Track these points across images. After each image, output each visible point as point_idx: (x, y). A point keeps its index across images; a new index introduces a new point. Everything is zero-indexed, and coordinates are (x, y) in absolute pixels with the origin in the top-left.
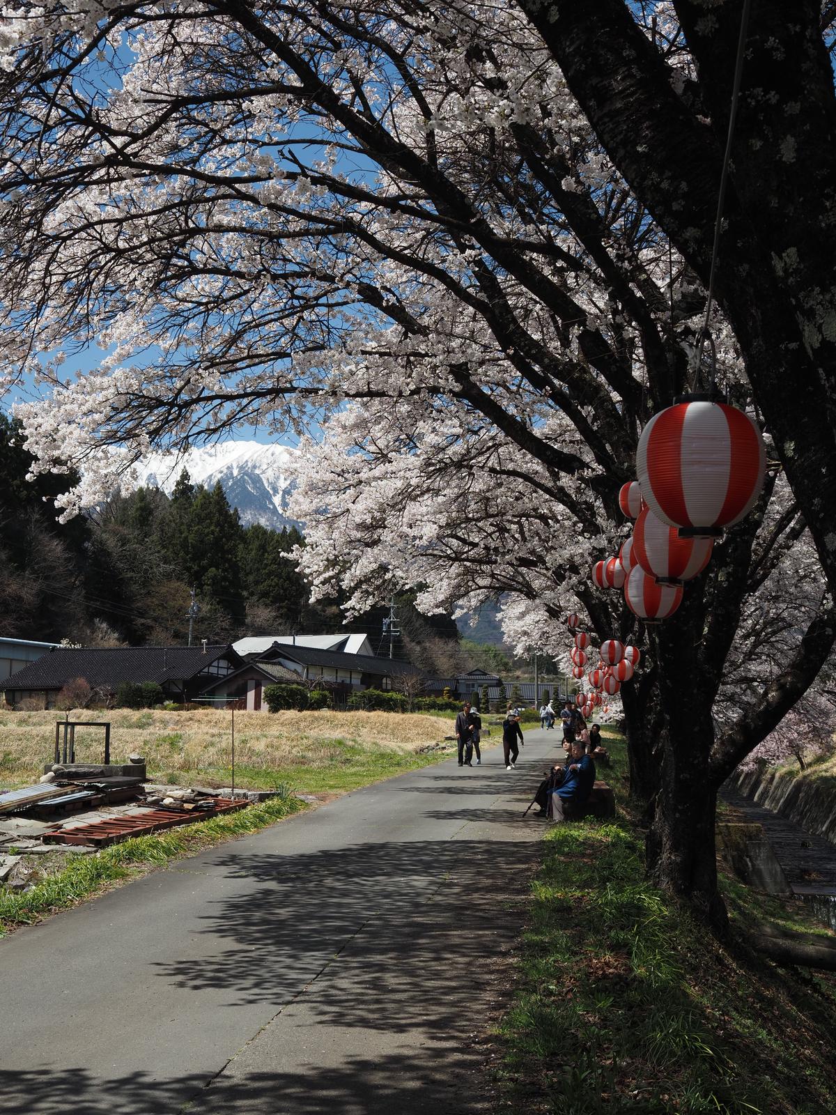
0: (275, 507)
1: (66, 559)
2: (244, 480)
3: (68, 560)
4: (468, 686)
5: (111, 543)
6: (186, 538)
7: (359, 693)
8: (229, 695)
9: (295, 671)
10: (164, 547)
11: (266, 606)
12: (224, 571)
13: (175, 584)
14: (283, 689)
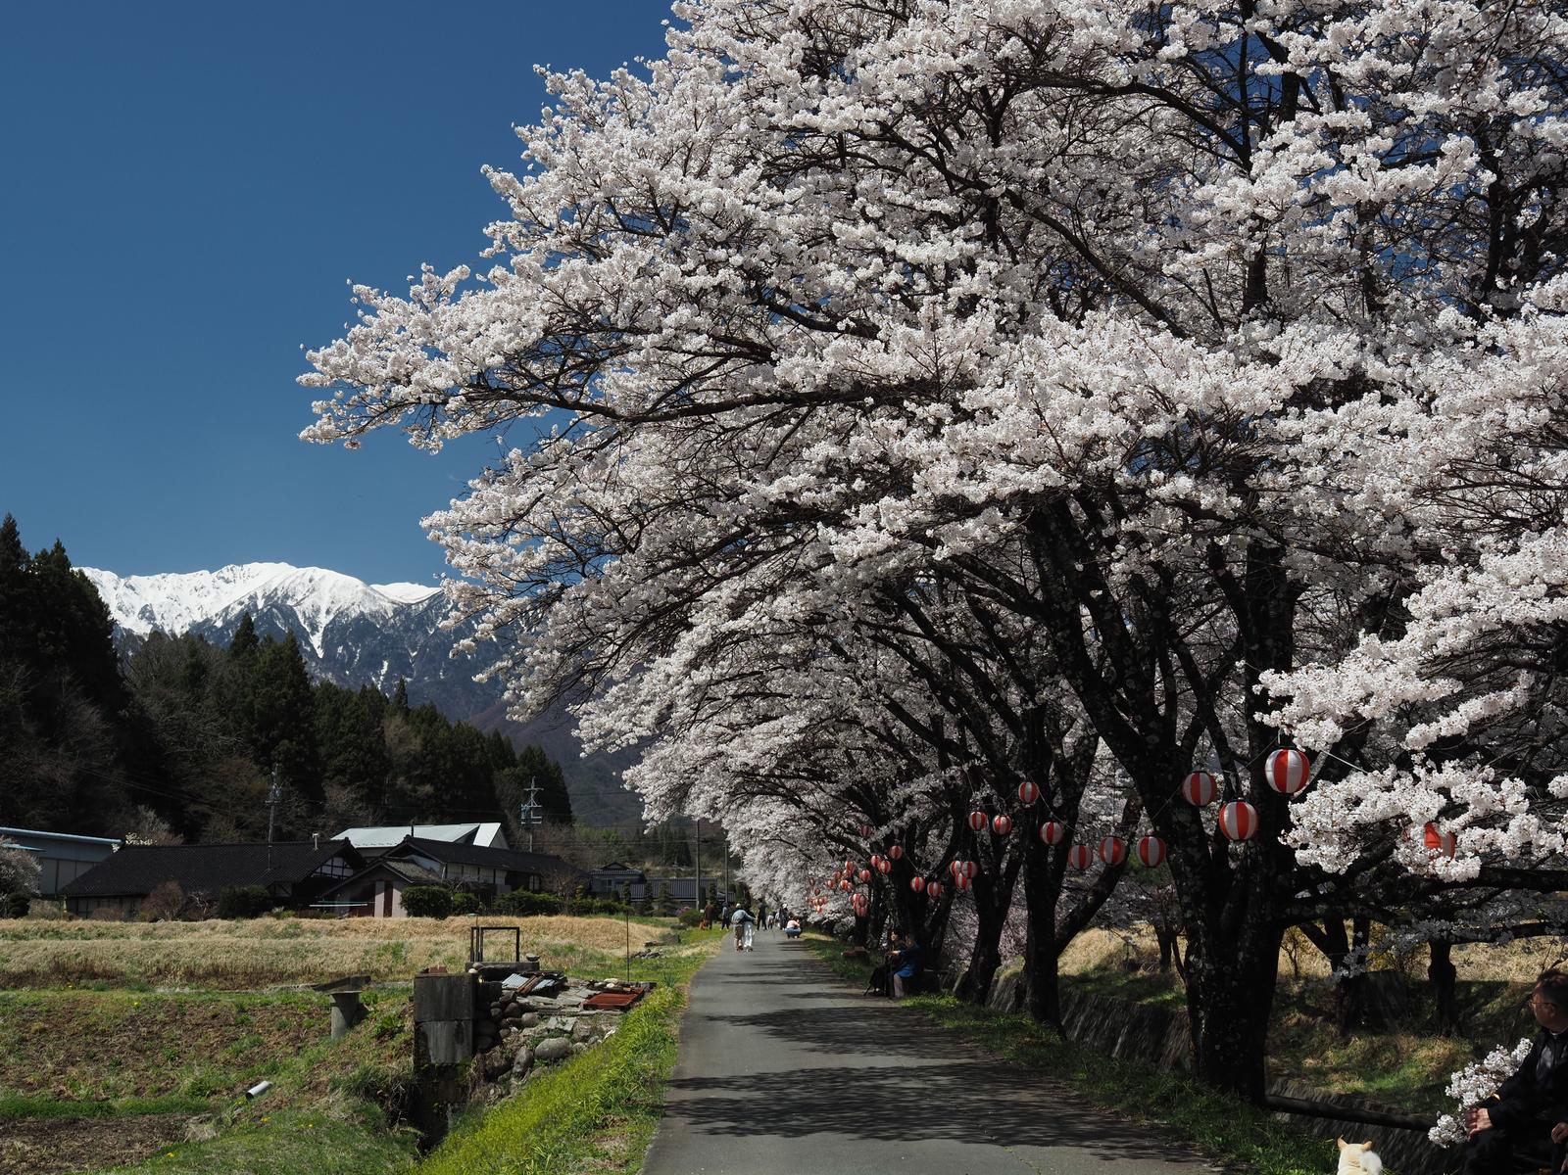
0: (313, 649)
1: (103, 731)
2: (272, 614)
3: (106, 732)
4: (603, 882)
5: (155, 709)
6: (251, 703)
7: (505, 894)
8: (353, 900)
9: (431, 871)
10: (222, 714)
11: (343, 785)
12: (298, 744)
13: (237, 761)
14: (424, 892)
